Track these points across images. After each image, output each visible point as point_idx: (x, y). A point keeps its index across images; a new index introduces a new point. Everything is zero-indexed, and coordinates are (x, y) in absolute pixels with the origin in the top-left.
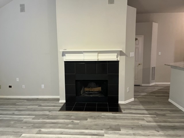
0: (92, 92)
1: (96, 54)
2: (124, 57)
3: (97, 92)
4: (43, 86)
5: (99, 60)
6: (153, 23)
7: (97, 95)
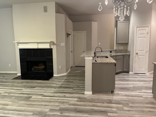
0: (39, 69)
1: (36, 44)
2: (55, 46)
3: (42, 69)
4: (10, 65)
5: (39, 48)
6: (92, 22)
7: (42, 71)
